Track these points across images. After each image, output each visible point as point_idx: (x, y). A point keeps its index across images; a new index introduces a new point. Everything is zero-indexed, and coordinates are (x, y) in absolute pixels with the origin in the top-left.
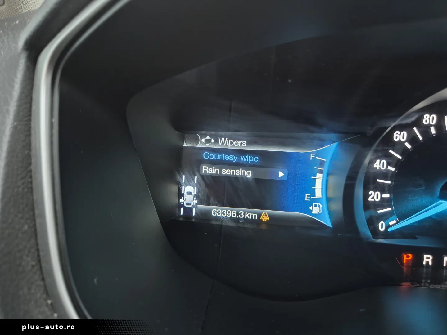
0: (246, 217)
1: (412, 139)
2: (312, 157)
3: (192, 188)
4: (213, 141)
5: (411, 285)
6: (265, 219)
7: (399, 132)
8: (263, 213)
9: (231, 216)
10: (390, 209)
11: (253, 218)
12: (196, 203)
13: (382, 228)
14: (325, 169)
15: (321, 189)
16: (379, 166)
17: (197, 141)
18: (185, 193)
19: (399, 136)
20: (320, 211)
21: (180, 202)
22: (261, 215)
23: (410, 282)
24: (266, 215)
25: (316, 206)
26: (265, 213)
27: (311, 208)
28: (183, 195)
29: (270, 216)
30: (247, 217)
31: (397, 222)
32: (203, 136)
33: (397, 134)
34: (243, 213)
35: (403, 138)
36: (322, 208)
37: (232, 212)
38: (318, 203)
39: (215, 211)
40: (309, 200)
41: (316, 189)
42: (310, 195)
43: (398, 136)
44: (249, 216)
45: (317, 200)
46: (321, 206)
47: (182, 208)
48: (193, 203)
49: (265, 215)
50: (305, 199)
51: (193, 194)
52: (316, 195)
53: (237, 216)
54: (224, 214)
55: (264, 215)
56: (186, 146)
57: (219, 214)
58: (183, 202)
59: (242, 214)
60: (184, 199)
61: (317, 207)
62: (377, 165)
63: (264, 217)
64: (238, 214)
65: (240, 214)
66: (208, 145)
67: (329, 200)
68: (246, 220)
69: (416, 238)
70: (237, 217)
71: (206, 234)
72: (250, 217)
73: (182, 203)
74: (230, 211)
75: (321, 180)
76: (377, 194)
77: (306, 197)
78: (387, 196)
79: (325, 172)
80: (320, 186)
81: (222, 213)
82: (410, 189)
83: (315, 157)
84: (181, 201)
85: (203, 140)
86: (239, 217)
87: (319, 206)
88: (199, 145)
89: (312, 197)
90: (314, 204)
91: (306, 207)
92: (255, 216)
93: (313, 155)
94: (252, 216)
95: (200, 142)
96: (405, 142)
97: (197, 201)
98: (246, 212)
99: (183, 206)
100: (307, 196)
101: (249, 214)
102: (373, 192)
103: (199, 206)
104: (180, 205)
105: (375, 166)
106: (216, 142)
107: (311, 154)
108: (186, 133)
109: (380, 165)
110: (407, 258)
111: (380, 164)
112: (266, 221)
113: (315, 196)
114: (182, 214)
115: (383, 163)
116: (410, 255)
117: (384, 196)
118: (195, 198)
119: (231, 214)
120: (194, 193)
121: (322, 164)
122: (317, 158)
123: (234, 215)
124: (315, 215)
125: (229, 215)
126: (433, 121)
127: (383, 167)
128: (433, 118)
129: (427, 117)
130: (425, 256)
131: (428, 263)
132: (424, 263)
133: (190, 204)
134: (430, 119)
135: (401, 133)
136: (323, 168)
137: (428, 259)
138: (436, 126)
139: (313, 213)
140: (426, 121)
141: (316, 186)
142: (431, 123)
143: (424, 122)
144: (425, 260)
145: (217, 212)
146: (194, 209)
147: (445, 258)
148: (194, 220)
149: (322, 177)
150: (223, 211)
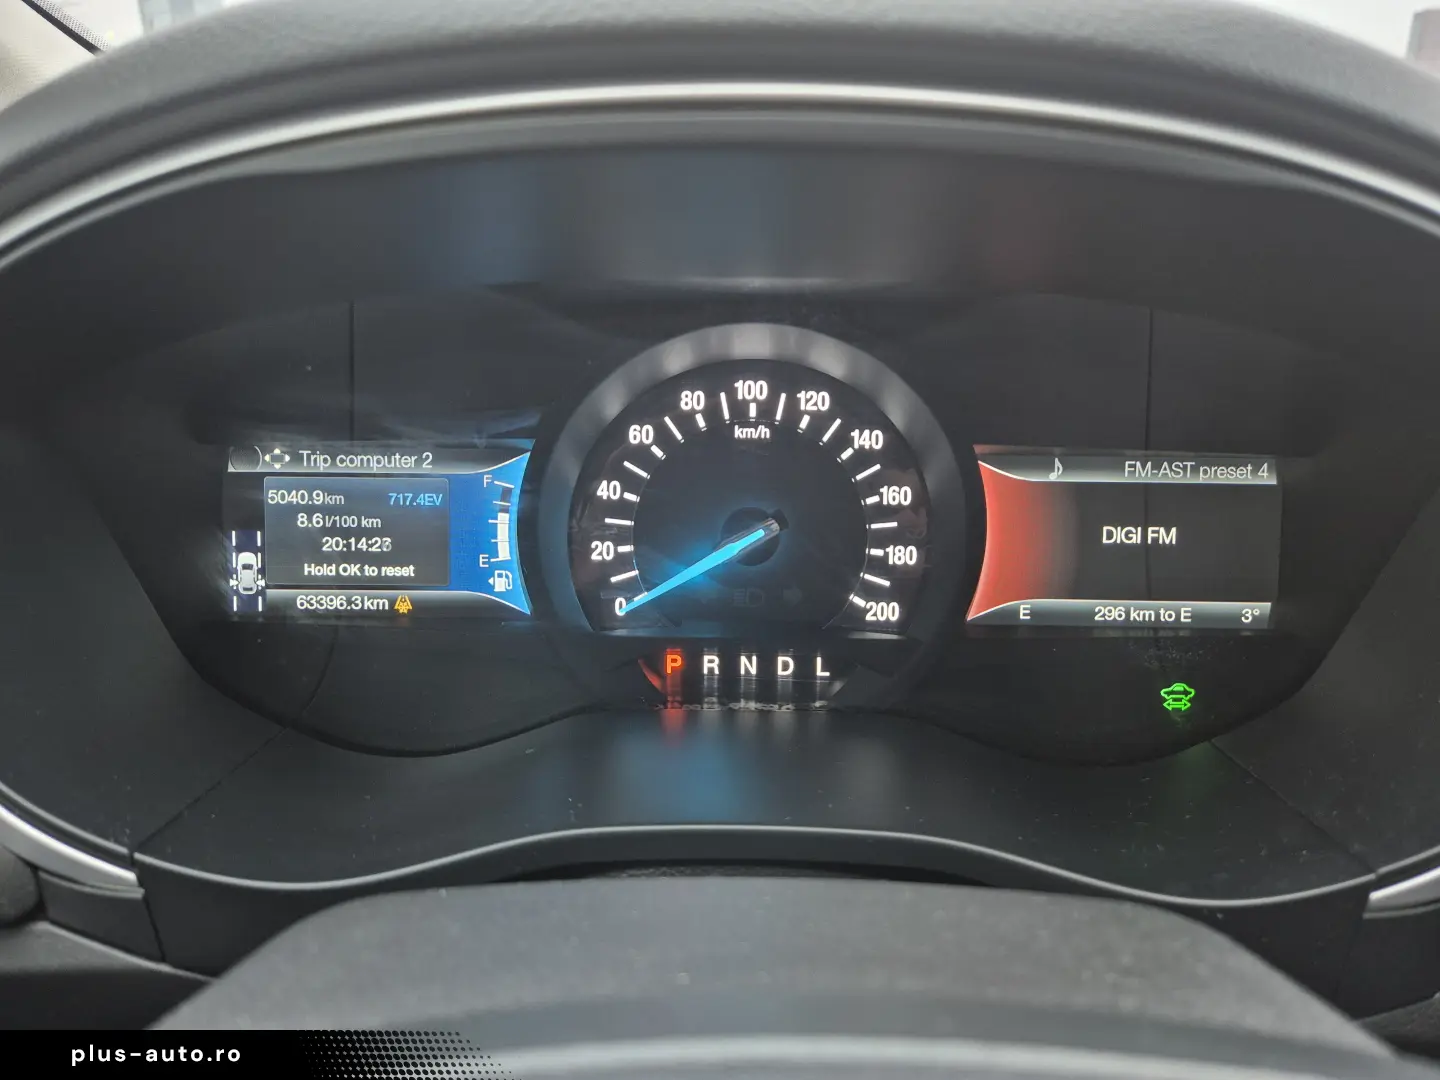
0: (366, 607)
1: (663, 437)
2: (486, 482)
3: (253, 555)
4: (287, 458)
6: (404, 607)
7: (638, 427)
8: (400, 597)
9: (336, 607)
10: (634, 573)
11: (380, 608)
12: (264, 584)
13: (621, 611)
14: (514, 503)
15: (507, 543)
16: (607, 494)
17: (255, 460)
18: (239, 568)
19: (640, 435)
20: (508, 585)
22: (396, 600)
24: (406, 601)
25: (500, 576)
26: (404, 596)
27: (491, 581)
28: (235, 571)
29: (414, 601)
30: (368, 606)
32: (267, 450)
33: (634, 429)
34: (360, 599)
35: (647, 438)
36: (512, 579)
37: (337, 599)
38: (505, 570)
39: (302, 599)
40: (487, 566)
42: (487, 556)
43: (638, 434)
44: (372, 604)
45: (503, 565)
46: (510, 576)
47: (235, 598)
48: (258, 586)
49: (403, 600)
50: (480, 565)
51: (255, 568)
52: (500, 555)
53: (347, 606)
54: (322, 605)
55: (401, 601)
56: (235, 471)
57: (312, 605)
58: (237, 586)
59: (358, 602)
60: (237, 579)
61: (504, 579)
62: (602, 491)
63: (401, 604)
64: (349, 602)
65: (353, 602)
66: (277, 466)
68: (365, 614)
70: (349, 608)
72: (373, 607)
73: (235, 588)
74: (334, 599)
75: (507, 526)
76: (608, 548)
77: (481, 560)
78: (627, 549)
79: (515, 509)
80: (507, 538)
81: (317, 602)
83: (492, 482)
84: (232, 583)
85: (267, 458)
86: (352, 607)
87: (507, 577)
88: (259, 469)
89: (492, 560)
90: (497, 572)
91: (481, 580)
92: (384, 604)
93: (487, 478)
94: (378, 603)
95: (261, 462)
96: (650, 445)
97: (263, 581)
98: (366, 598)
99: (237, 592)
100: (484, 558)
101: (371, 600)
103: (269, 592)
104: (231, 592)
105: (599, 493)
106: (297, 458)
107: (487, 476)
108: (232, 445)
110: (673, 662)
111: (608, 490)
112: (405, 612)
113: (498, 557)
114: (235, 608)
115: (615, 487)
116: (679, 658)
117: (621, 549)
118: (260, 577)
119: (337, 603)
120: (257, 565)
121: (506, 493)
122: (496, 482)
124: (500, 594)
125: (331, 606)
126: (698, 404)
127: (615, 494)
128: (699, 397)
129: (687, 396)
130: (706, 658)
131: (711, 670)
132: (706, 671)
133: (251, 589)
134: (692, 400)
135: (641, 428)
136: (509, 502)
137: (711, 663)
138: (705, 413)
139: (497, 589)
140: (687, 404)
141: (499, 537)
142: (697, 408)
143: (683, 405)
144: (706, 666)
145: (308, 602)
146: (260, 598)
147: (743, 660)
148: (259, 620)
149: (507, 520)
150: (318, 599)
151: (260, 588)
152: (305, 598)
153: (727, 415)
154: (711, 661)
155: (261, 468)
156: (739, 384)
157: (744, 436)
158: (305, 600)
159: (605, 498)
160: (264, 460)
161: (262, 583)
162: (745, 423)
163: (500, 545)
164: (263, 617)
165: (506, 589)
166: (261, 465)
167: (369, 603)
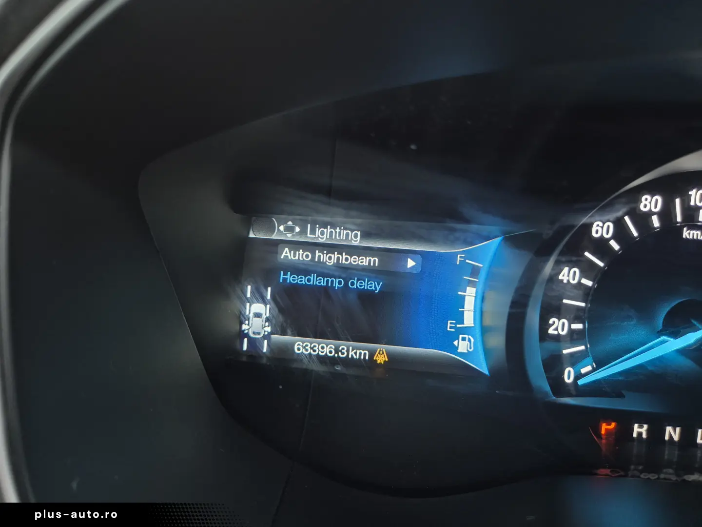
0: (350, 356)
1: (621, 233)
2: (460, 260)
3: (263, 306)
4: (297, 229)
6: (381, 359)
7: (600, 223)
8: (379, 350)
9: (326, 353)
10: (582, 348)
11: (362, 358)
12: (269, 331)
13: (569, 378)
14: (481, 279)
15: (473, 312)
16: (568, 279)
17: (272, 229)
18: (251, 315)
19: (602, 230)
20: (470, 348)
21: (243, 329)
22: (376, 353)
23: (609, 468)
24: (383, 353)
25: (464, 339)
26: (381, 349)
27: (456, 343)
28: (247, 318)
29: (390, 355)
30: (352, 355)
31: (594, 370)
32: (282, 222)
33: (598, 225)
34: (346, 349)
36: (474, 343)
37: (327, 347)
38: (468, 335)
39: (299, 345)
40: (454, 330)
41: (465, 312)
42: (454, 322)
43: (600, 229)
44: (356, 353)
45: (466, 331)
46: (472, 340)
47: (246, 340)
49: (381, 353)
50: (447, 329)
52: (465, 322)
53: (335, 353)
54: (314, 351)
55: (379, 353)
56: (254, 236)
57: (307, 350)
58: (248, 329)
59: (344, 351)
60: (248, 325)
61: (467, 342)
62: (563, 276)
63: (379, 355)
64: (337, 351)
65: (341, 351)
66: (289, 236)
67: (485, 330)
68: (348, 362)
69: (622, 396)
70: (336, 355)
71: (281, 387)
72: (356, 356)
73: (246, 332)
74: (325, 346)
75: (473, 298)
76: (563, 324)
77: (449, 325)
78: (579, 326)
79: (481, 286)
80: (472, 308)
81: (311, 348)
83: (464, 260)
84: (244, 327)
85: (282, 228)
86: (338, 355)
87: (469, 340)
88: (274, 237)
89: (458, 326)
90: (461, 336)
91: (448, 341)
92: (365, 354)
93: (460, 257)
94: (360, 354)
95: (276, 231)
96: (609, 239)
97: (270, 328)
98: (351, 348)
99: (247, 335)
100: (451, 323)
101: (355, 351)
102: (556, 320)
103: (273, 336)
104: (243, 335)
105: (560, 277)
106: (303, 232)
107: (459, 255)
108: (254, 216)
110: (607, 427)
111: (568, 275)
112: (383, 363)
113: (464, 324)
114: (245, 348)
115: (575, 272)
116: (613, 423)
117: (575, 326)
118: (267, 324)
119: (326, 350)
120: (266, 315)
121: (475, 272)
122: (467, 261)
123: (331, 352)
124: (462, 355)
125: (322, 352)
126: (656, 207)
127: (574, 279)
128: (657, 200)
129: (646, 199)
130: (636, 425)
131: (640, 434)
132: (635, 435)
133: (259, 334)
134: (651, 203)
135: (604, 224)
136: (477, 279)
137: (640, 429)
138: (660, 215)
139: (459, 351)
140: (645, 206)
141: (465, 307)
142: (654, 210)
143: (642, 208)
144: (636, 431)
145: (304, 348)
146: (266, 342)
147: (669, 429)
148: (264, 361)
149: (475, 293)
150: (312, 346)
151: (266, 333)
152: (301, 344)
153: (679, 218)
154: (641, 427)
156: (692, 193)
157: (691, 237)
158: (302, 347)
160: (279, 230)
161: (268, 329)
162: (693, 226)
163: (465, 313)
164: (268, 358)
165: (468, 350)
166: (275, 233)
167: (353, 353)
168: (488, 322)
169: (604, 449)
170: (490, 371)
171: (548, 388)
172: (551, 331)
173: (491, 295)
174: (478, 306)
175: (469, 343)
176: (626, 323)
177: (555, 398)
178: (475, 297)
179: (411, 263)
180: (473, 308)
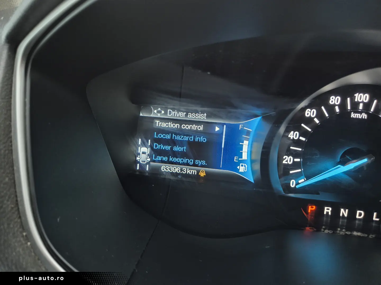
0: (188, 173)
1: (320, 115)
2: (241, 128)
3: (146, 149)
4: (163, 112)
5: (309, 230)
6: (202, 174)
7: (310, 110)
8: (201, 170)
9: (176, 171)
10: (300, 170)
11: (193, 173)
13: (293, 185)
14: (251, 137)
15: (247, 153)
16: (293, 137)
17: (151, 112)
18: (141, 153)
19: (310, 113)
20: (245, 170)
22: (200, 171)
23: (310, 227)
24: (203, 172)
25: (242, 166)
27: (238, 167)
28: (139, 154)
29: (206, 172)
30: (189, 173)
31: (305, 181)
32: (155, 108)
33: (308, 111)
35: (313, 115)
36: (247, 167)
38: (244, 164)
39: (163, 167)
40: (237, 161)
42: (238, 157)
44: (190, 172)
45: (243, 161)
47: (138, 165)
48: (147, 161)
51: (147, 154)
52: (243, 157)
53: (181, 171)
54: (171, 170)
55: (202, 172)
56: (142, 115)
58: (139, 160)
59: (185, 170)
60: (140, 157)
61: (244, 167)
62: (291, 135)
63: (202, 173)
64: (181, 170)
65: (183, 170)
66: (159, 115)
67: (252, 161)
68: (187, 175)
69: (318, 194)
70: (181, 172)
71: (153, 185)
73: (139, 161)
74: (176, 168)
75: (247, 146)
76: (290, 159)
77: (235, 159)
78: (298, 160)
79: (251, 140)
82: (308, 157)
84: (138, 158)
85: (155, 111)
86: (182, 172)
87: (245, 166)
89: (240, 159)
90: (241, 164)
91: (234, 166)
92: (195, 172)
93: (241, 126)
94: (193, 172)
95: (153, 113)
96: (314, 118)
97: (150, 159)
98: (188, 169)
99: (139, 162)
100: (236, 158)
101: (190, 170)
102: (287, 157)
103: (151, 163)
104: (136, 162)
105: (289, 136)
106: (166, 113)
108: (142, 106)
109: (293, 135)
110: (311, 208)
112: (203, 176)
114: (138, 168)
115: (296, 134)
116: (314, 207)
117: (296, 160)
118: (148, 157)
119: (176, 170)
121: (248, 133)
122: (244, 128)
124: (241, 173)
125: (175, 171)
126: (337, 102)
127: (296, 137)
128: (338, 99)
129: (333, 98)
130: (326, 208)
131: (328, 213)
132: (325, 213)
133: (145, 162)
134: (335, 100)
135: (311, 110)
136: (249, 137)
137: (328, 210)
138: (340, 106)
139: (240, 171)
140: (332, 102)
141: (243, 150)
142: (336, 103)
143: (330, 102)
144: (326, 211)
145: (166, 169)
146: (148, 166)
147: (342, 210)
148: (147, 174)
149: (248, 143)
150: (170, 168)
151: (148, 161)
152: (165, 167)
153: (349, 108)
154: (328, 209)
155: (152, 115)
156: (356, 95)
157: (355, 117)
158: (165, 168)
159: (292, 138)
160: (154, 112)
161: (149, 160)
162: (357, 111)
163: (243, 153)
164: (148, 173)
165: (244, 171)
166: (152, 114)
167: (189, 171)
168: (254, 157)
169: (309, 219)
170: (254, 181)
171: (281, 189)
172: (284, 162)
173: (255, 144)
174: (249, 150)
175: (245, 168)
176: (314, 157)
177: (284, 193)
178: (248, 145)
179: (217, 129)
180: (247, 151)
